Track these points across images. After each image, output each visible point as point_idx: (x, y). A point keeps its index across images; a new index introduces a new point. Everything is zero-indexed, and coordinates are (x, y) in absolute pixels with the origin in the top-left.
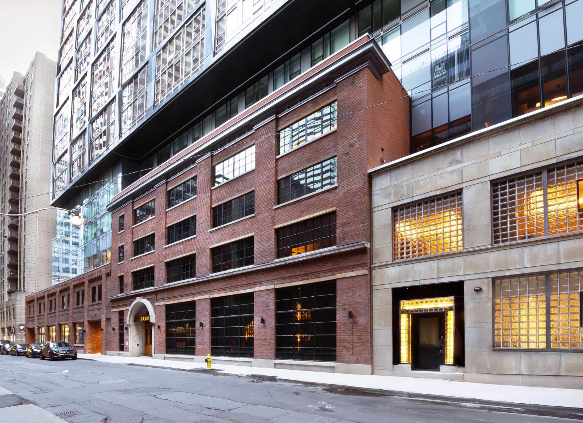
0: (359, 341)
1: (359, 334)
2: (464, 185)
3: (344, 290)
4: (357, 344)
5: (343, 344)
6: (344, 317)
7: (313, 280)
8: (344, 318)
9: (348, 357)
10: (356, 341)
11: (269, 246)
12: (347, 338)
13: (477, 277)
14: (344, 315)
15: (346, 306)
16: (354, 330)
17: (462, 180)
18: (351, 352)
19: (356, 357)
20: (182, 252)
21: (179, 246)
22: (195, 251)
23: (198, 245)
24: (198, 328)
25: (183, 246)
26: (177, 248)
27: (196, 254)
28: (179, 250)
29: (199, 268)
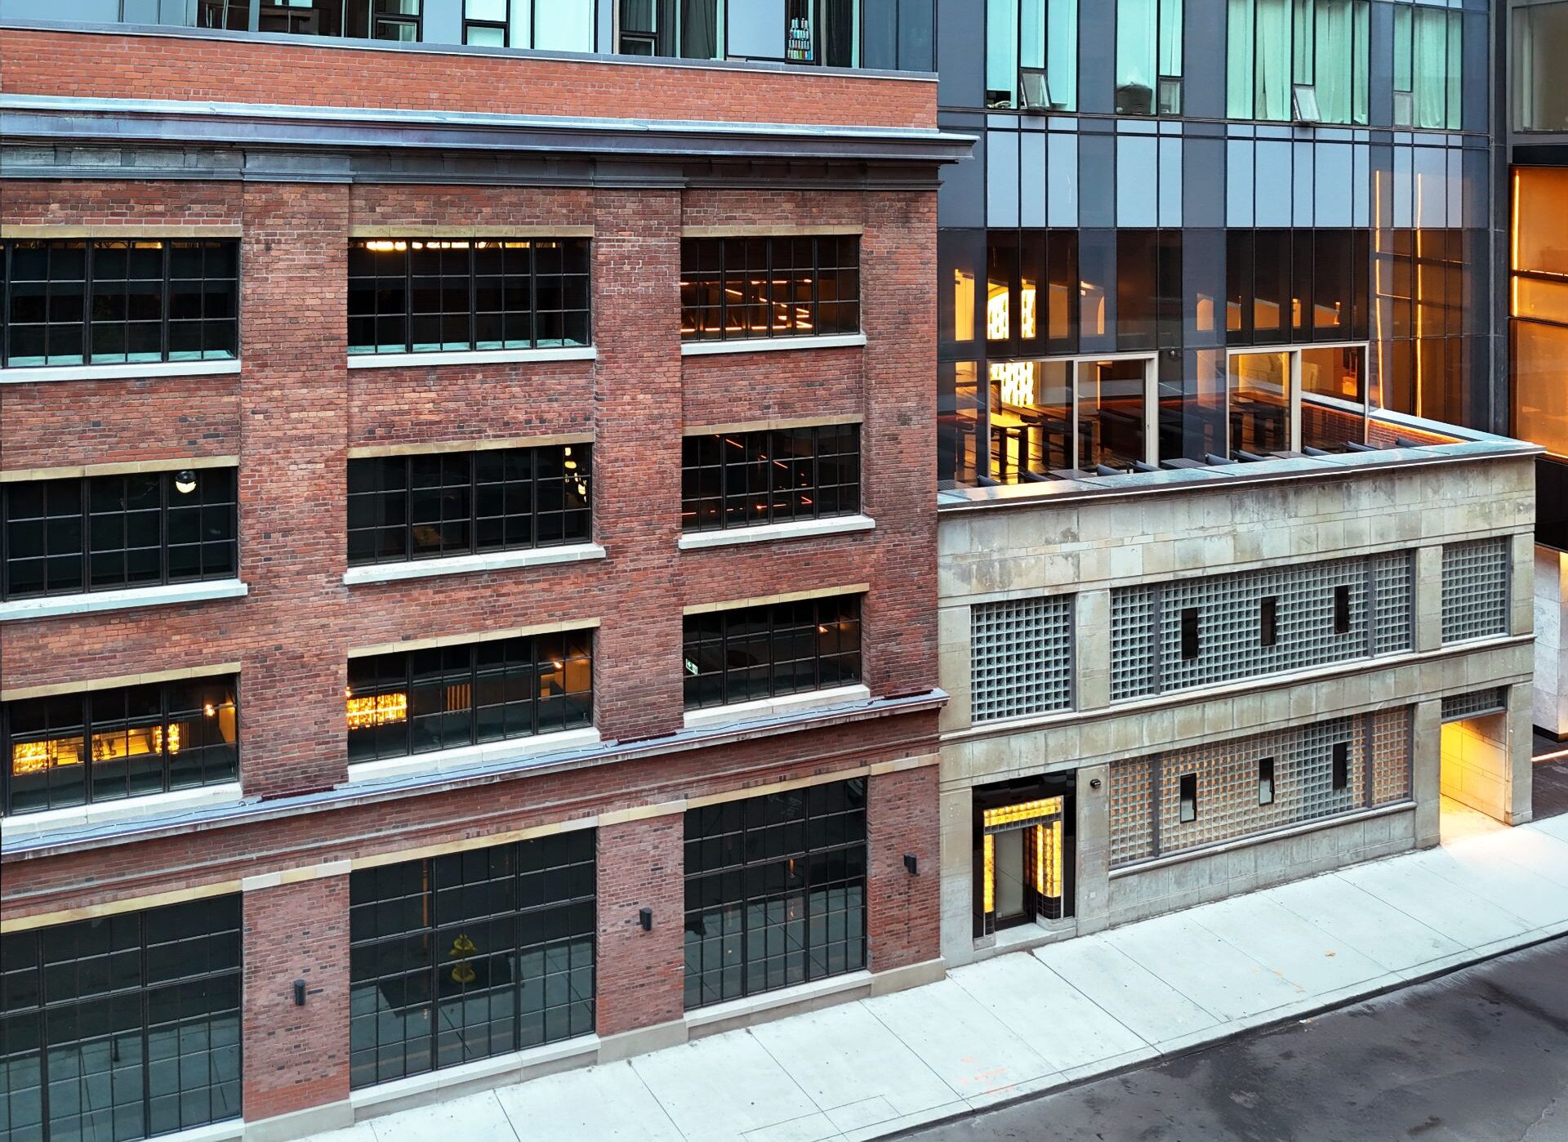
0: (922, 913)
1: (923, 897)
2: (1081, 588)
3: (889, 801)
4: (919, 921)
5: (888, 928)
6: (889, 866)
7: (809, 779)
8: (889, 869)
9: (899, 953)
10: (914, 916)
11: (665, 672)
12: (895, 912)
13: (1094, 761)
14: (889, 862)
15: (894, 841)
16: (912, 892)
17: (1078, 577)
18: (905, 942)
19: (916, 948)
20: (112, 661)
21: (82, 630)
22: (238, 664)
23: (260, 639)
24: (268, 1008)
25: (126, 632)
26: (63, 639)
27: (242, 678)
28: (86, 648)
29: (269, 744)
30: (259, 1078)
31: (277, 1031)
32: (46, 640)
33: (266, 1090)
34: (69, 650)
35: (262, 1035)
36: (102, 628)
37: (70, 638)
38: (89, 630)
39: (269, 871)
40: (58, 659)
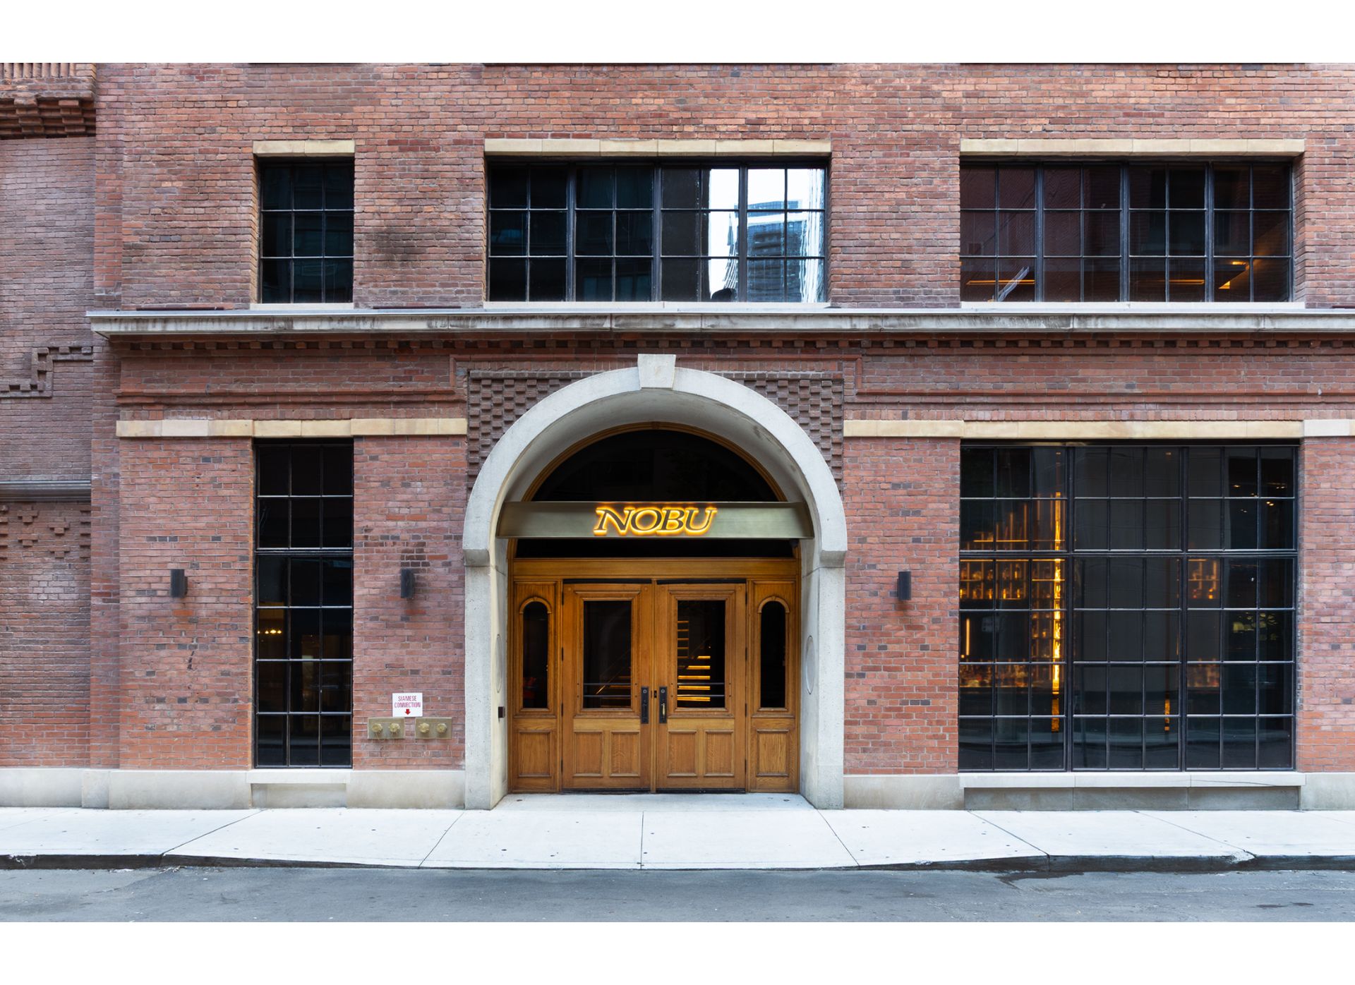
20: (1159, 120)
21: (1128, 80)
22: (1301, 142)
23: (1327, 114)
24: (1334, 608)
25: (1175, 87)
26: (1108, 87)
27: (1306, 161)
28: (1132, 101)
29: (1336, 249)
30: (1320, 708)
31: (1344, 646)
32: (1090, 87)
33: (1329, 728)
34: (1114, 100)
35: (1325, 647)
36: (1150, 80)
37: (1115, 87)
38: (1135, 80)
39: (1334, 417)
40: (1103, 110)
